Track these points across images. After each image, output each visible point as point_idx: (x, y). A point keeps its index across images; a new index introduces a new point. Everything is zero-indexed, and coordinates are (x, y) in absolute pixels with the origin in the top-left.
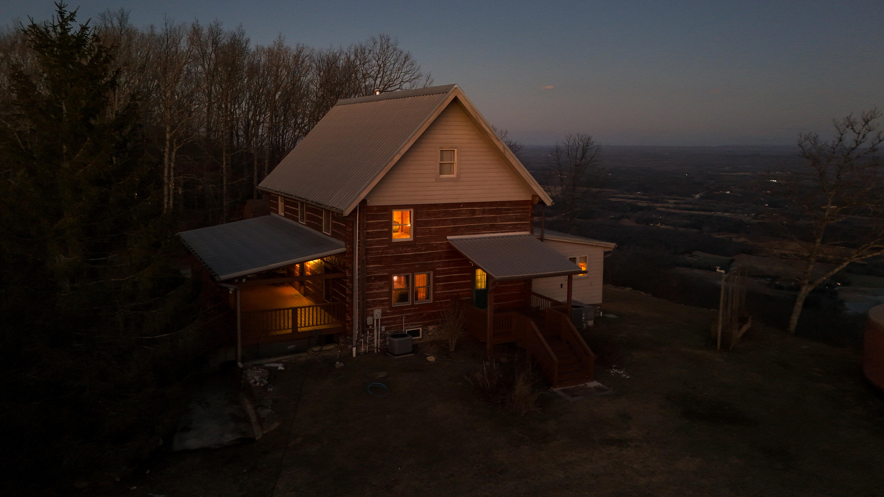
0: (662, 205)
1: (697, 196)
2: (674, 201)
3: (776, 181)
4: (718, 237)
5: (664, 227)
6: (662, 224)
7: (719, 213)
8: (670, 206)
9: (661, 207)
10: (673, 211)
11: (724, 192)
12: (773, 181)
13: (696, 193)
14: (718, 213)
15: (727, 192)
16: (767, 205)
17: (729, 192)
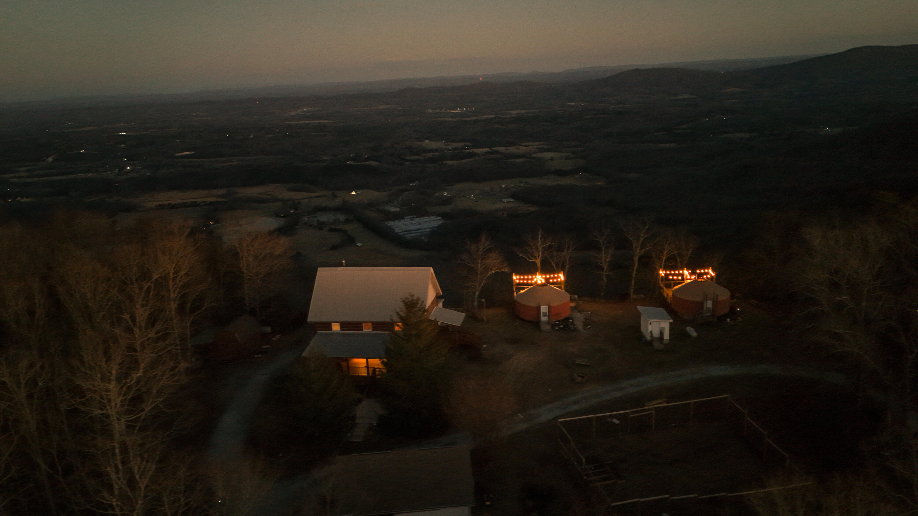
0: (12, 175)
1: (50, 159)
2: (26, 168)
3: (125, 133)
4: (90, 200)
5: (25, 200)
6: (22, 197)
7: (81, 175)
8: (23, 174)
9: (13, 178)
10: (29, 180)
11: (78, 152)
12: (123, 133)
13: (49, 157)
14: (79, 175)
15: (82, 151)
16: (125, 160)
17: (83, 151)
